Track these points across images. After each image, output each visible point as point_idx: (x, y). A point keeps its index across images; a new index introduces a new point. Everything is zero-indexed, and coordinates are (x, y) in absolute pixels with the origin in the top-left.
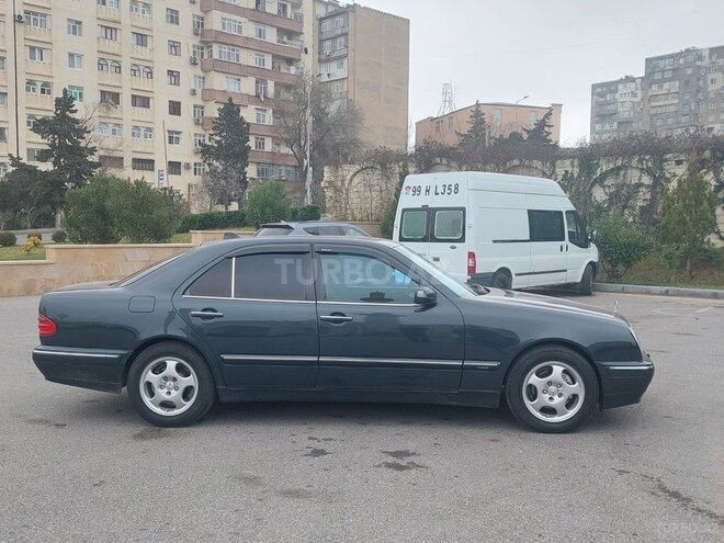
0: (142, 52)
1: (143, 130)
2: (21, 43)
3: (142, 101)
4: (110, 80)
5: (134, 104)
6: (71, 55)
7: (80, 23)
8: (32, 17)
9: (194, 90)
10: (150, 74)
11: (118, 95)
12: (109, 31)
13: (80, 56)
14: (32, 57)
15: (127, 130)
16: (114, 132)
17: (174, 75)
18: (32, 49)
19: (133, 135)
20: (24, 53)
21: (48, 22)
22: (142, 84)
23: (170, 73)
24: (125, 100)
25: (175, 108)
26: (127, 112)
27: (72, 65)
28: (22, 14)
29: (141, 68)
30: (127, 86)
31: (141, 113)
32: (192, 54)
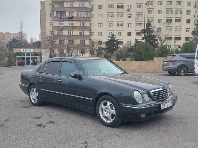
0: (179, 7)
1: (178, 29)
2: (146, 9)
3: (178, 21)
4: (169, 16)
5: (176, 22)
6: (159, 11)
7: (161, 2)
8: (149, 2)
9: (195, 15)
10: (181, 12)
11: (171, 20)
12: (170, 2)
13: (161, 11)
14: (149, 13)
15: (173, 29)
16: (170, 30)
17: (189, 12)
18: (149, 11)
19: (175, 30)
20: (147, 12)
21: (153, 3)
22: (179, 16)
23: (188, 11)
24: (173, 21)
25: (188, 21)
26: (174, 24)
27: (159, 13)
28: (147, 2)
29: (179, 11)
30: (174, 17)
31: (178, 24)
32: (195, 5)
